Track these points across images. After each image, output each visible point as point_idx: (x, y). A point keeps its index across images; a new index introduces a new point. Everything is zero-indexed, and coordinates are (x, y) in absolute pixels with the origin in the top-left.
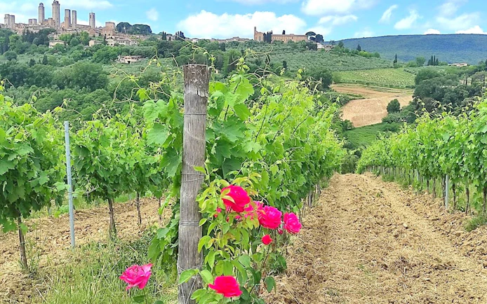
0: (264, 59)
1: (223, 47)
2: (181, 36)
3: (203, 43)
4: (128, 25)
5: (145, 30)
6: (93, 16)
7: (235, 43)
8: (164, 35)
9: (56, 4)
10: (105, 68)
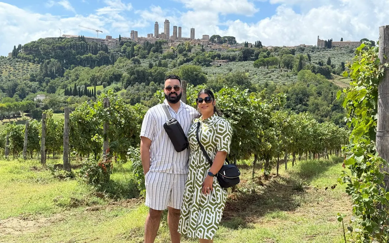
0: (325, 60)
1: (293, 52)
2: (259, 45)
3: (276, 49)
4: (219, 37)
5: (231, 40)
6: (193, 31)
7: (302, 49)
8: (246, 44)
9: (167, 22)
10: (204, 69)
